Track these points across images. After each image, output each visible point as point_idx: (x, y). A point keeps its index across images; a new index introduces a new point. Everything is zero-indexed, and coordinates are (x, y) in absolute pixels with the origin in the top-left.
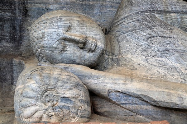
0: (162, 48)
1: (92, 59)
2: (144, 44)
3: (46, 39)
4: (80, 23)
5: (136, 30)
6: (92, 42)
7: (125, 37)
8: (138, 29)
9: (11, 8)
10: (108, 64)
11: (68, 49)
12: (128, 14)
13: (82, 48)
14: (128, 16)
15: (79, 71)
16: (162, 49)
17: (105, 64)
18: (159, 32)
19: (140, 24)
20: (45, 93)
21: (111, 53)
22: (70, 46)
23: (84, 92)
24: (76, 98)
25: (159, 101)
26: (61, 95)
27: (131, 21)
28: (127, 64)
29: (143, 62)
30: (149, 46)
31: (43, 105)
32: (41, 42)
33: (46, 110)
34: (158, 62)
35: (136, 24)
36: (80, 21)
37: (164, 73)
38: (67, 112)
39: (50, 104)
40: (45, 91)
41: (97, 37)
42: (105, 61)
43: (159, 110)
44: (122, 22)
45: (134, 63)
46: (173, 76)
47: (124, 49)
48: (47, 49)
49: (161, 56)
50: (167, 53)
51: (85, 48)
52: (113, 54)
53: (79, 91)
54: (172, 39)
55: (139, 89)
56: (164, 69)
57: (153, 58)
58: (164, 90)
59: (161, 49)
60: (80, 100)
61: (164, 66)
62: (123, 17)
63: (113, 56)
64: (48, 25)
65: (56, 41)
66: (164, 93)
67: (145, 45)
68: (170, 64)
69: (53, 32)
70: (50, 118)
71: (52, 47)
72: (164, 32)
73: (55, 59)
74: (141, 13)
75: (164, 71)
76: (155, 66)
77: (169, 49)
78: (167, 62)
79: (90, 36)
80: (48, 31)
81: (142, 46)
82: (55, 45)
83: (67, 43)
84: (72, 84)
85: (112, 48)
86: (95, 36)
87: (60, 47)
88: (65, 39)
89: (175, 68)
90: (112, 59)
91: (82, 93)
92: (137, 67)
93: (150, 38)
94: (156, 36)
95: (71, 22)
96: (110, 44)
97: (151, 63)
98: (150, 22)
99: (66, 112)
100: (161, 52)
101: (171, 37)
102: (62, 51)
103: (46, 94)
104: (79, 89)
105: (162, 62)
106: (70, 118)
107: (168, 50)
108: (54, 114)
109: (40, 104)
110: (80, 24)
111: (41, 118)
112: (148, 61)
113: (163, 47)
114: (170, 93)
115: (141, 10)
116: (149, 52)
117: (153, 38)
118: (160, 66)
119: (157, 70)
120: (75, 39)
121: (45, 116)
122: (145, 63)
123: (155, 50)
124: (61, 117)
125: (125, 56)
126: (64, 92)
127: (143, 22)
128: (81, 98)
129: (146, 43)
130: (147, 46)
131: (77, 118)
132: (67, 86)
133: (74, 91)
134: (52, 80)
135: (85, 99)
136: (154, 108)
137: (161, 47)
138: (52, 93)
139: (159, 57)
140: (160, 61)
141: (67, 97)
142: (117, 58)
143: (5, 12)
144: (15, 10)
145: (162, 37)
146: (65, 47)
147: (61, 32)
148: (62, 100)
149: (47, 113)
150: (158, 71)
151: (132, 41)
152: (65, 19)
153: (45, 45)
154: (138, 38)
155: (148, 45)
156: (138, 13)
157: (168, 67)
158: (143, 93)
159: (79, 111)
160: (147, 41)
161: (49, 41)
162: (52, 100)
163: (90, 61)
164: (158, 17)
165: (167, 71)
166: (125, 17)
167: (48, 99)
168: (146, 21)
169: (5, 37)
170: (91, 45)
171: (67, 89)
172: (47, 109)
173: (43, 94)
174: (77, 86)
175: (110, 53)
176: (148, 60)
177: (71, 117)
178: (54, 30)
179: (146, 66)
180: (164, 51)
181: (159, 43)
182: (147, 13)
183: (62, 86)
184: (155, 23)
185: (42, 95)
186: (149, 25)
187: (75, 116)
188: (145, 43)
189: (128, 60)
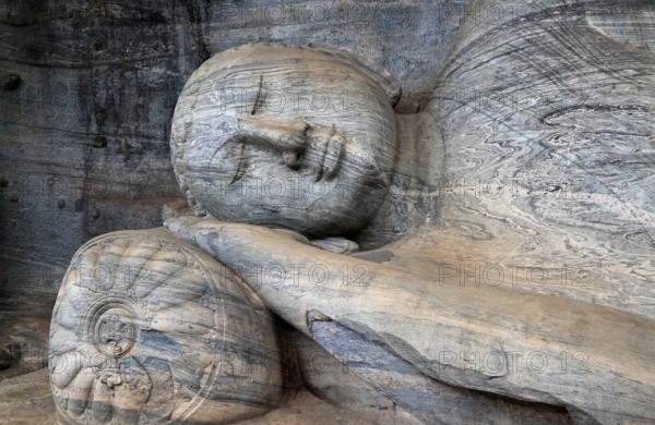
0: (594, 154)
1: (332, 203)
2: (525, 139)
3: (193, 143)
4: (294, 82)
5: (500, 89)
6: (327, 145)
7: (465, 118)
8: (511, 85)
9: (166, 51)
10: (405, 220)
11: (256, 173)
12: (482, 32)
13: (296, 168)
14: (481, 39)
15: (242, 245)
16: (594, 157)
17: (393, 218)
18: (588, 91)
19: (517, 63)
20: (101, 313)
21: (417, 178)
22: (261, 161)
23: (230, 316)
24: (192, 334)
25: (432, 362)
26: (141, 322)
27: (490, 54)
28: (463, 217)
29: (516, 210)
30: (546, 147)
31: (93, 350)
32: (183, 152)
33: (100, 367)
34: (574, 209)
35: (503, 65)
36: (296, 75)
37: (593, 252)
38: (164, 378)
39: (110, 349)
40: (100, 309)
41: (351, 125)
42: (393, 207)
43: (454, 395)
44: (462, 64)
45: (488, 215)
46: (630, 265)
47: (460, 164)
48: (196, 174)
49: (588, 187)
50: (616, 171)
51: (307, 167)
52: (422, 183)
53: (206, 311)
54: (635, 113)
55: (382, 313)
56: (598, 239)
57: (558, 194)
58: (454, 322)
59: (589, 159)
60: (210, 341)
61: (597, 226)
62: (466, 43)
63: (421, 190)
64: (200, 97)
65: (219, 149)
66: (452, 332)
67: (531, 144)
68: (626, 216)
69: (212, 118)
70: (112, 392)
71: (208, 168)
72: (608, 88)
73: (221, 205)
74: (528, 20)
75: (594, 245)
76: (561, 224)
77: (624, 157)
78: (613, 211)
79: (325, 122)
80: (199, 116)
81: (520, 149)
82: (215, 162)
83: (253, 153)
84: (177, 291)
85: (421, 163)
86: (340, 124)
87: (230, 165)
88: (244, 140)
89: (646, 231)
90: (420, 203)
91: (221, 319)
92: (493, 227)
93: (551, 114)
94: (576, 107)
95: (265, 80)
96: (416, 147)
97: (545, 214)
98: (555, 54)
99: (160, 376)
100: (591, 170)
101: (631, 108)
102: (236, 178)
103: (102, 317)
104: (211, 305)
105: (593, 209)
106: (172, 398)
107: (618, 162)
108: (119, 381)
109: (86, 347)
110: (293, 85)
111: (89, 390)
112: (535, 208)
113: (599, 149)
114: (471, 333)
115: (529, 11)
116: (545, 170)
117: (561, 117)
118: (583, 223)
119: (567, 241)
120: (269, 138)
121: (98, 385)
122: (525, 216)
123: (569, 163)
124: (143, 393)
125: (457, 190)
126: (150, 314)
127: (531, 54)
128: (214, 337)
129: (535, 135)
130: (538, 148)
131: (198, 400)
132: (162, 296)
133: (186, 313)
134: (121, 275)
135: (233, 341)
136: (435, 387)
137: (589, 148)
138: (118, 315)
139: (579, 190)
140: (583, 204)
141: (160, 329)
142: (436, 198)
143: (150, 66)
144: (177, 55)
145: (599, 108)
146: (246, 165)
147: (233, 118)
148: (146, 339)
149: (103, 375)
150: (569, 247)
151: (488, 131)
152: (248, 73)
153: (191, 163)
154: (508, 119)
155: (541, 144)
156: (515, 22)
157: (614, 229)
158: (391, 329)
159: (206, 376)
160: (538, 129)
161: (200, 149)
162: (116, 338)
163: (327, 211)
164: (600, 30)
165: (608, 244)
166: (473, 44)
167: (105, 335)
168: (543, 49)
169: (152, 141)
170: (321, 154)
171: (161, 305)
172: (101, 365)
173: (97, 319)
174: (200, 294)
175: (413, 180)
176: (538, 204)
177: (177, 396)
178: (214, 112)
179: (525, 227)
180: (602, 164)
181: (584, 134)
182: (551, 16)
183: (146, 295)
184: (576, 54)
185: (93, 320)
186: (553, 63)
187: (190, 392)
188: (531, 136)
189: (468, 203)
